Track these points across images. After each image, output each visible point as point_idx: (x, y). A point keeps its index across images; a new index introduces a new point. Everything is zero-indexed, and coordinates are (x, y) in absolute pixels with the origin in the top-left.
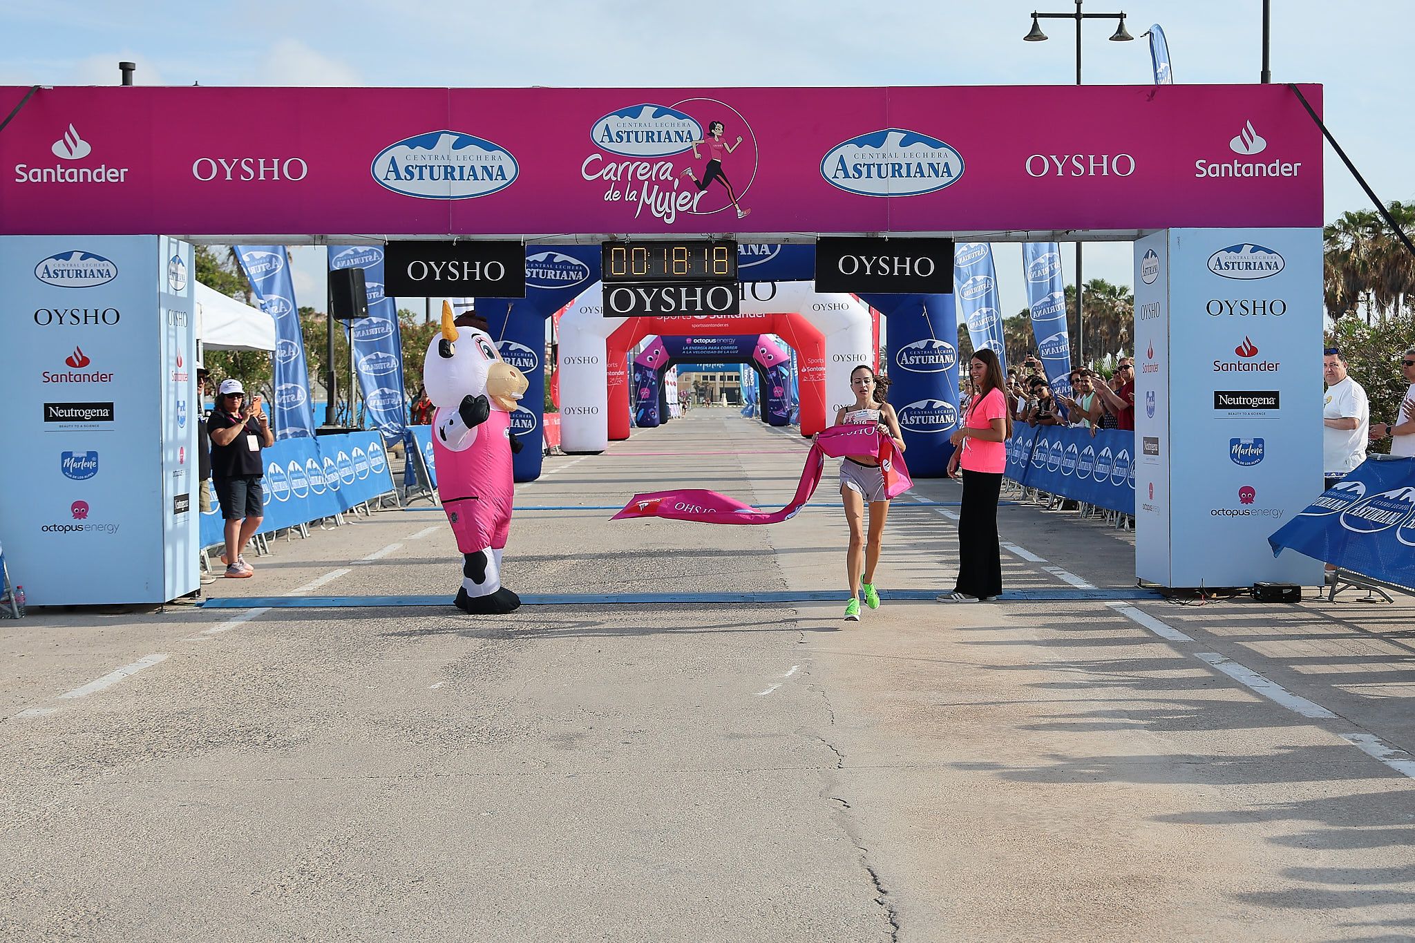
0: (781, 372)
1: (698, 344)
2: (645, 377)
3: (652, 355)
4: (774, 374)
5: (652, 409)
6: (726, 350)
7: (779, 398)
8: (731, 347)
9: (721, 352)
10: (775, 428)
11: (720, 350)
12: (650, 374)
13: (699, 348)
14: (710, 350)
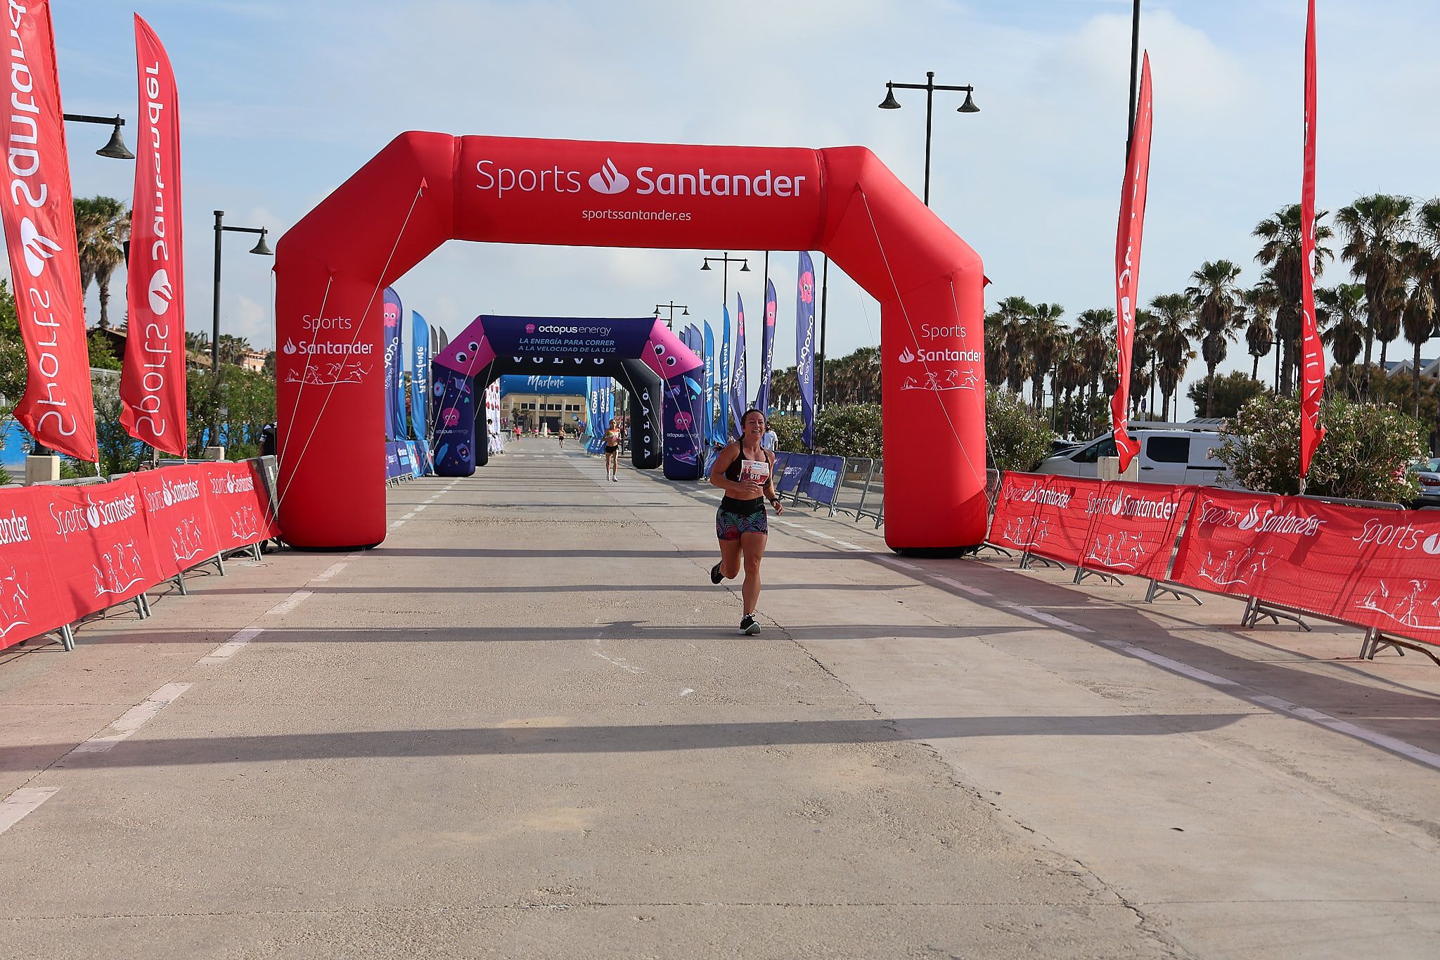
0: (689, 388)
1: (545, 335)
2: (451, 389)
3: (466, 350)
4: (677, 390)
5: (462, 446)
6: (595, 347)
7: (685, 432)
8: (603, 342)
9: (587, 350)
10: (672, 482)
11: (585, 346)
12: (461, 385)
13: (547, 341)
14: (567, 345)
